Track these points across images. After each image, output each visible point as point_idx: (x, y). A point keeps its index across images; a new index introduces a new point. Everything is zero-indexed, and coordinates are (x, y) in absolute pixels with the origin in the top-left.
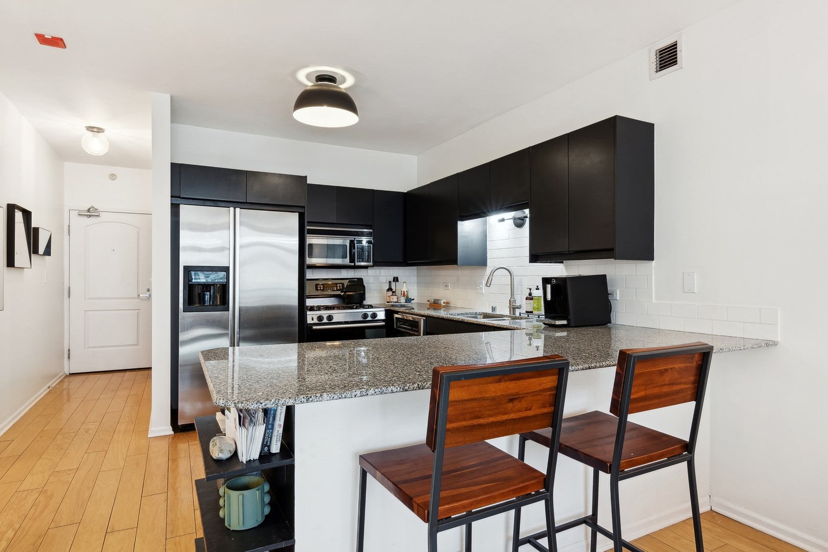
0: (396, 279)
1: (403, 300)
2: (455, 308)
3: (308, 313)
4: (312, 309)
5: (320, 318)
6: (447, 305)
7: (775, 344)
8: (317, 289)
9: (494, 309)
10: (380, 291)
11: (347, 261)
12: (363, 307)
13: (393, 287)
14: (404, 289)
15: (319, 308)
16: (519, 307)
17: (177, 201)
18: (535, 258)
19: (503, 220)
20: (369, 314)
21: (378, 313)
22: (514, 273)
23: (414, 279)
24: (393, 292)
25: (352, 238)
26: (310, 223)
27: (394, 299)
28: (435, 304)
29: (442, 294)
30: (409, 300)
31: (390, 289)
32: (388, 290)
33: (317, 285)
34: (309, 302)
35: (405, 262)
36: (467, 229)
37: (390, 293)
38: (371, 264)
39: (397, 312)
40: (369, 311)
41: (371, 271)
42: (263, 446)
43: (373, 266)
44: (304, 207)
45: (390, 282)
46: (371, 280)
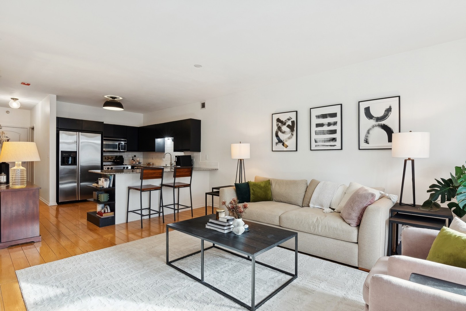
0: (135, 156)
1: (137, 163)
2: (156, 165)
3: (104, 167)
4: (105, 165)
5: (108, 168)
6: (153, 164)
7: (218, 169)
8: (105, 159)
9: (166, 165)
10: (129, 160)
11: (117, 150)
12: (123, 165)
13: (134, 159)
14: (138, 159)
15: (107, 165)
16: (173, 164)
17: (59, 129)
18: (175, 150)
19: (169, 139)
20: (126, 167)
21: (129, 167)
22: (172, 154)
23: (142, 156)
24: (134, 160)
25: (119, 142)
26: (105, 137)
27: (134, 163)
28: (149, 164)
29: (151, 161)
30: (139, 163)
31: (133, 159)
32: (132, 160)
33: (105, 158)
34: (104, 164)
35: (138, 150)
36: (159, 141)
37: (133, 161)
38: (126, 151)
39: (135, 167)
40: (126, 166)
41: (126, 153)
42: (109, 185)
43: (127, 152)
44: (103, 132)
45: (133, 157)
46: (126, 156)
